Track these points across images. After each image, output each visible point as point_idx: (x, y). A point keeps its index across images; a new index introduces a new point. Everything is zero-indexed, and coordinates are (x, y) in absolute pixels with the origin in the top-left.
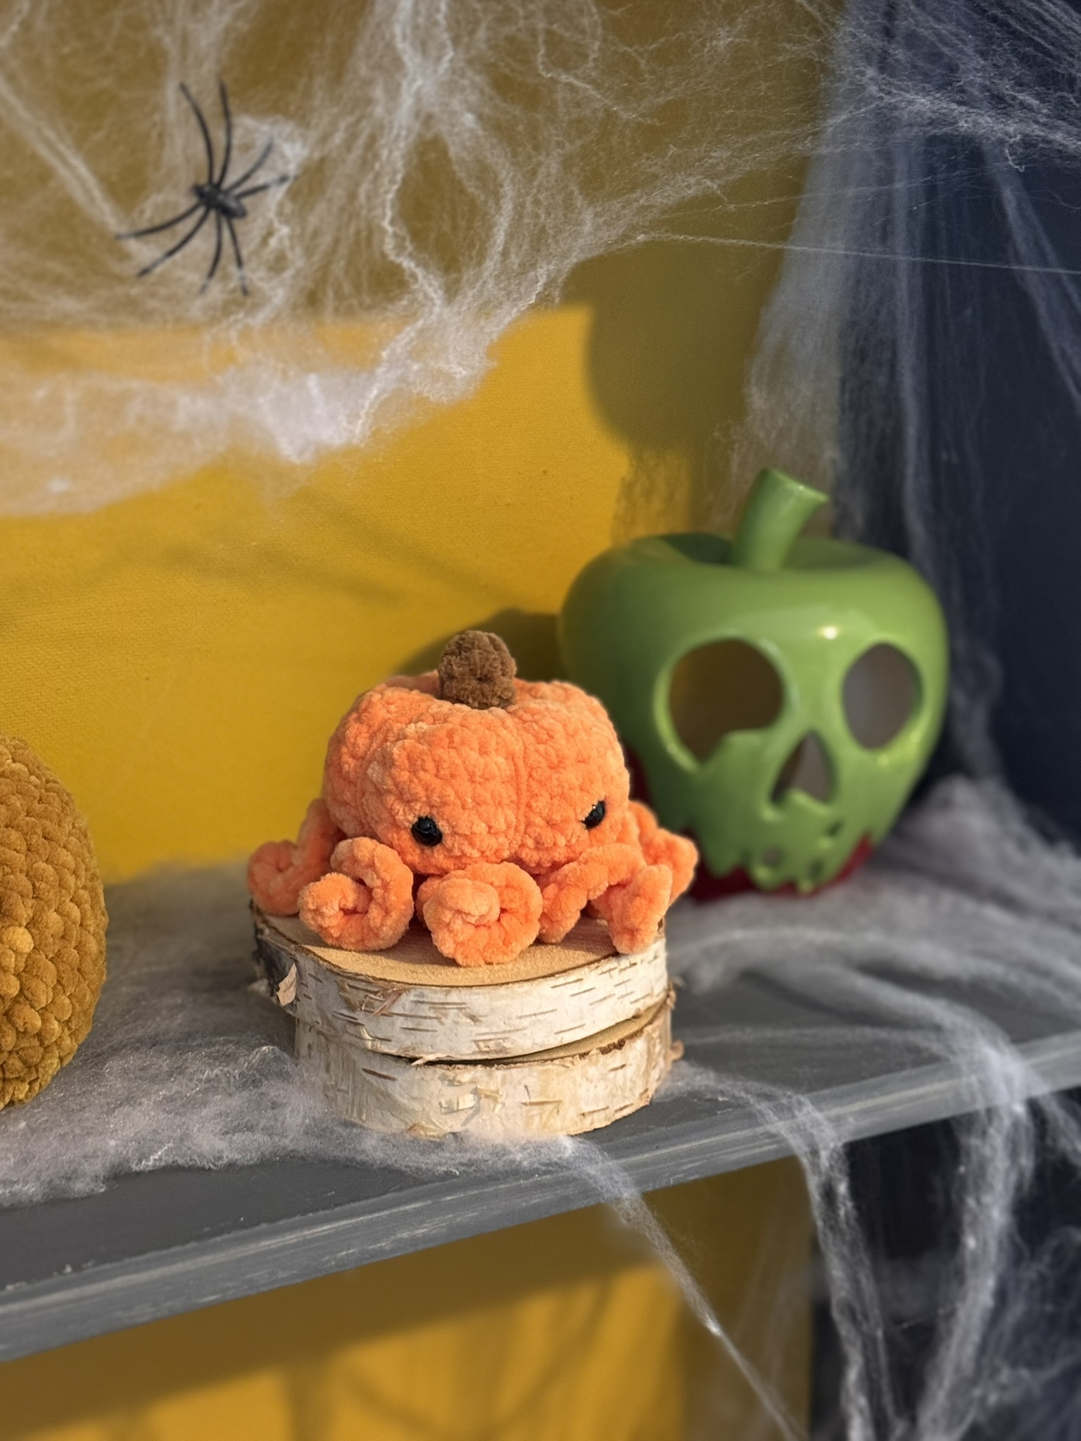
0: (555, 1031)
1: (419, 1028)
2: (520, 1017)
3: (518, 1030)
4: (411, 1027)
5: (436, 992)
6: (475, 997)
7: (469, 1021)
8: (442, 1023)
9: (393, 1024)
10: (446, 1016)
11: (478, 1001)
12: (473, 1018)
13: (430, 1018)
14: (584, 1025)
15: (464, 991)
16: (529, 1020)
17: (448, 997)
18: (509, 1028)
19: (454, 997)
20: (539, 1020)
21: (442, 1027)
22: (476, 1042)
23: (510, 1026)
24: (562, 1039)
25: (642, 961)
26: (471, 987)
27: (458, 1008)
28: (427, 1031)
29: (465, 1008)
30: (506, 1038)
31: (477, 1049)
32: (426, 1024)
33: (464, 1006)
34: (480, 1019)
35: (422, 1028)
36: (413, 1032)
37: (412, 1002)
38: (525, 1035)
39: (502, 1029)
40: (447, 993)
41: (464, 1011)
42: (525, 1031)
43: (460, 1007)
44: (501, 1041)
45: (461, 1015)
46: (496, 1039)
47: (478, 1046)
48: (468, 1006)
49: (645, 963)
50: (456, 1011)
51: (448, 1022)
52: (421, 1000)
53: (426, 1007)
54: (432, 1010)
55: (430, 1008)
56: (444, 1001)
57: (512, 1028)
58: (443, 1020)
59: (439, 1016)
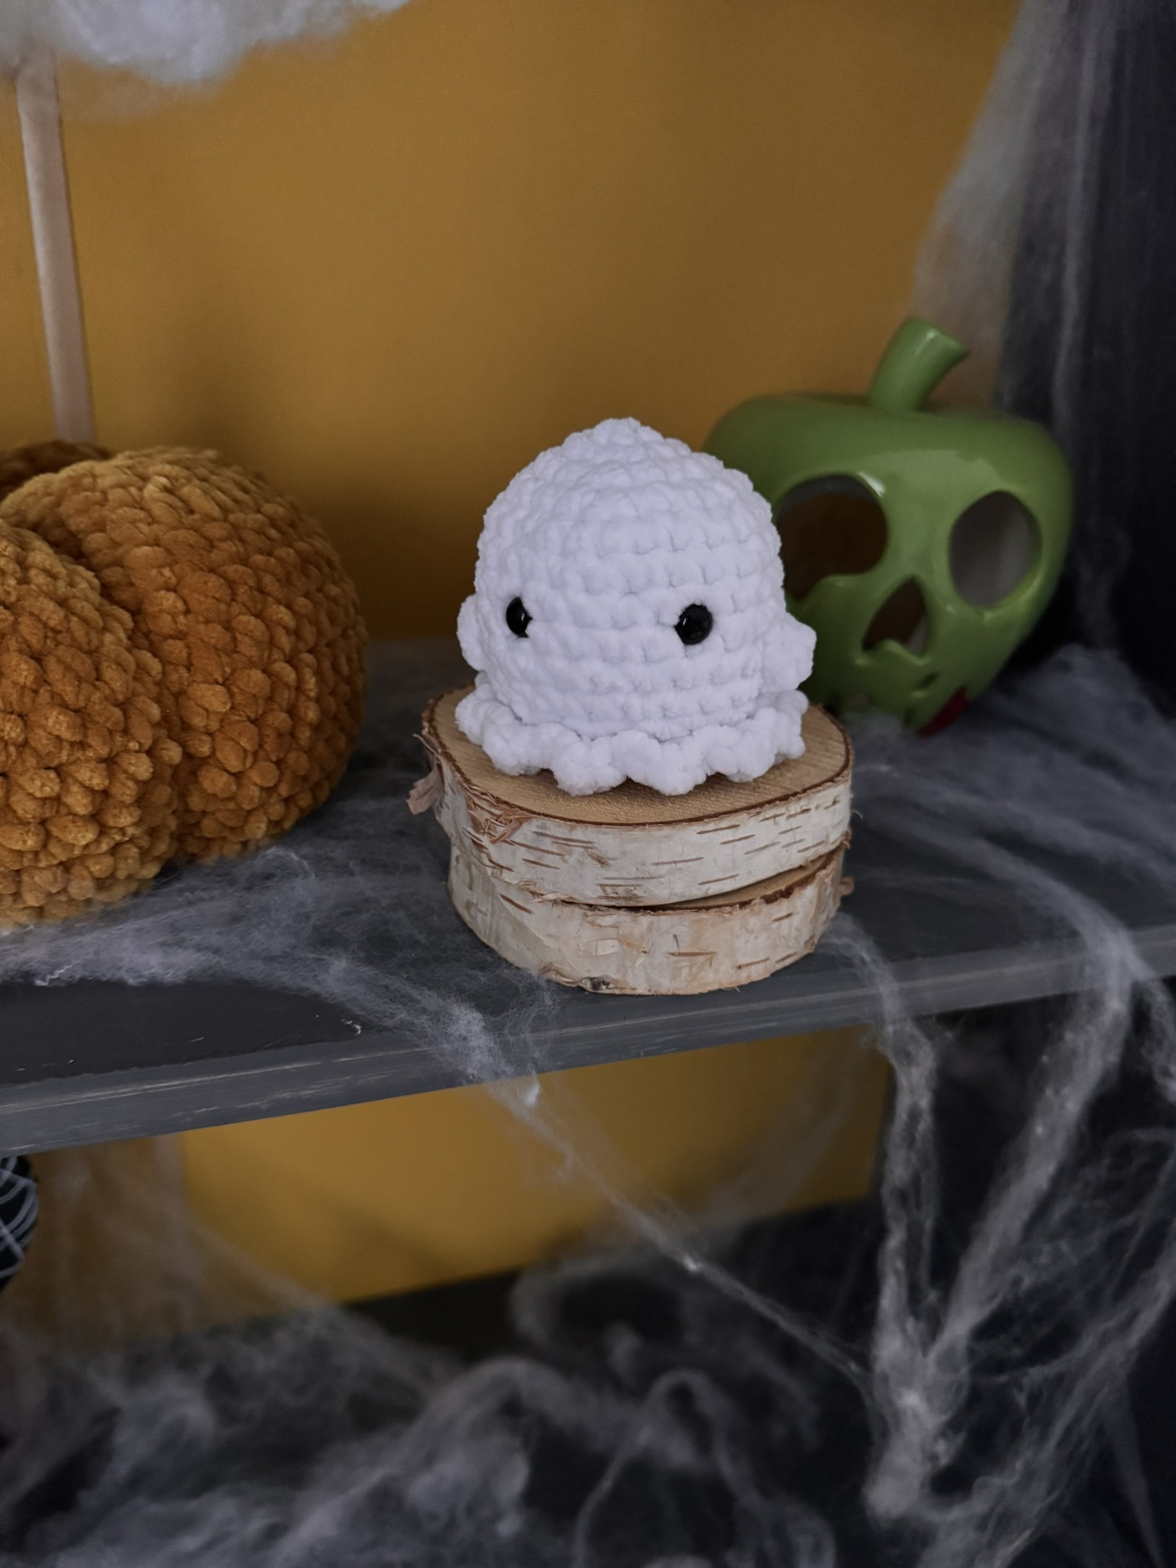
0: (700, 881)
1: (540, 862)
2: (657, 864)
3: (652, 878)
4: (532, 859)
5: (560, 826)
6: (604, 837)
7: (595, 862)
8: (565, 861)
9: (514, 854)
10: (570, 853)
11: (607, 841)
12: (601, 861)
13: (553, 853)
14: (737, 875)
15: (591, 829)
16: (667, 867)
17: (573, 833)
18: (642, 875)
19: (579, 833)
20: (680, 869)
21: (566, 865)
22: (602, 886)
23: (643, 872)
24: (708, 890)
25: (817, 807)
26: (601, 824)
27: (583, 847)
28: (548, 866)
29: (591, 848)
30: (638, 885)
31: (603, 894)
32: (548, 859)
33: (590, 845)
34: (609, 861)
35: (544, 863)
36: (534, 865)
37: (534, 832)
38: (662, 883)
39: (633, 876)
40: (572, 829)
41: (590, 850)
42: (662, 880)
43: (587, 845)
44: (632, 888)
45: (586, 854)
46: (626, 886)
47: (604, 891)
48: (595, 845)
49: (821, 810)
50: (581, 849)
51: (572, 860)
52: (543, 831)
53: (548, 840)
54: (555, 844)
55: (553, 842)
56: (569, 837)
57: (648, 876)
58: (567, 857)
59: (564, 853)
